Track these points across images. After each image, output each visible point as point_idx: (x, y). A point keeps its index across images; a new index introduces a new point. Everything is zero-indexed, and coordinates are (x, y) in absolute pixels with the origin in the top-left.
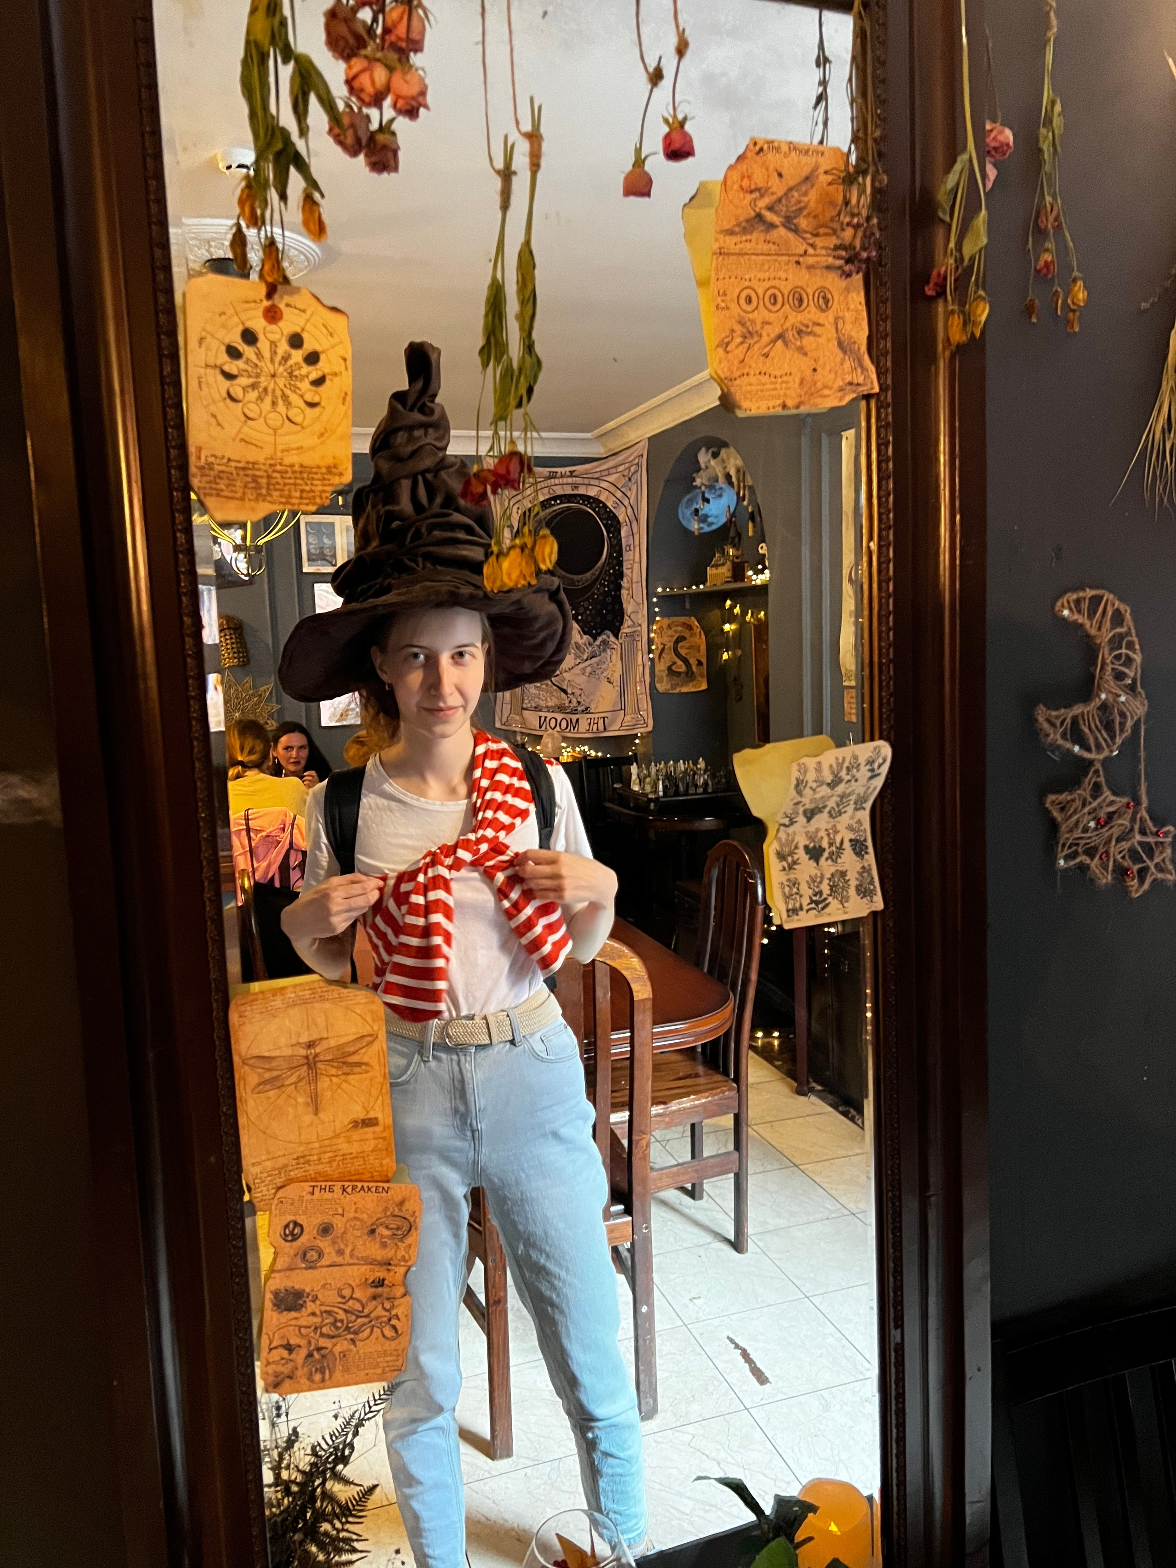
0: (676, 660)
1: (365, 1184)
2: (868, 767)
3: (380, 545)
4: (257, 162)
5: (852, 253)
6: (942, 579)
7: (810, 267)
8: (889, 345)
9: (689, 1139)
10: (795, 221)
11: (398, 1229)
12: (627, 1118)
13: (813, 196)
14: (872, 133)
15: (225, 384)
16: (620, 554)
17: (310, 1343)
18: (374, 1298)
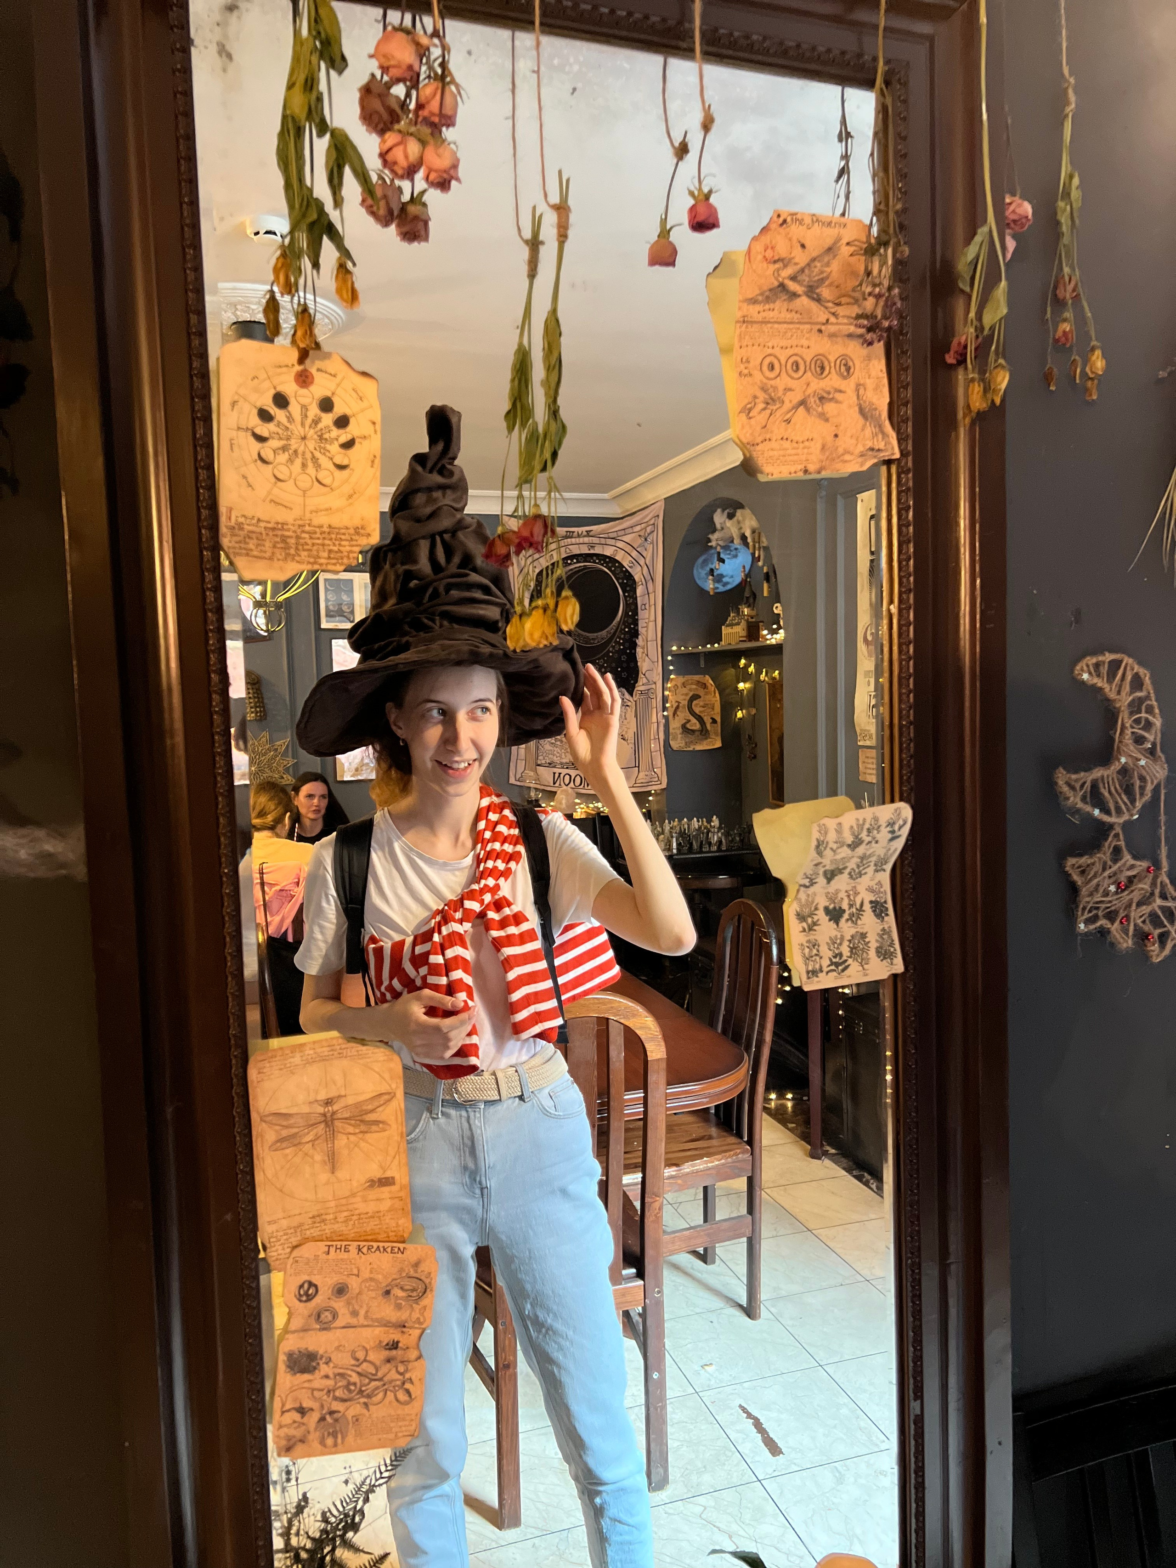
0: (691, 718)
1: (381, 1245)
2: (889, 829)
3: (397, 604)
4: (291, 232)
5: (875, 321)
6: (962, 642)
7: (832, 336)
8: (910, 412)
9: (702, 1202)
10: (817, 291)
11: (413, 1290)
12: (640, 1180)
13: (835, 267)
14: (894, 206)
15: (256, 446)
16: (636, 612)
17: (322, 1406)
18: (388, 1361)
